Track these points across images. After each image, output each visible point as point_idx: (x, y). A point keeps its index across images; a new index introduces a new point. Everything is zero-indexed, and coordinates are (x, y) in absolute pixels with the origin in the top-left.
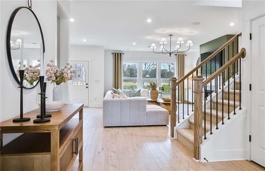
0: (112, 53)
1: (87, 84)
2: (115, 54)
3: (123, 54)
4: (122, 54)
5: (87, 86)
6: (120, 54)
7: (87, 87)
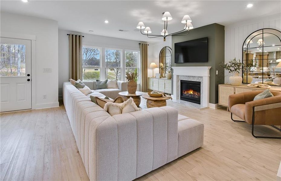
0: (68, 35)
1: (29, 75)
2: (73, 35)
3: (84, 37)
4: (81, 37)
5: (29, 78)
6: (79, 36)
7: (29, 80)
